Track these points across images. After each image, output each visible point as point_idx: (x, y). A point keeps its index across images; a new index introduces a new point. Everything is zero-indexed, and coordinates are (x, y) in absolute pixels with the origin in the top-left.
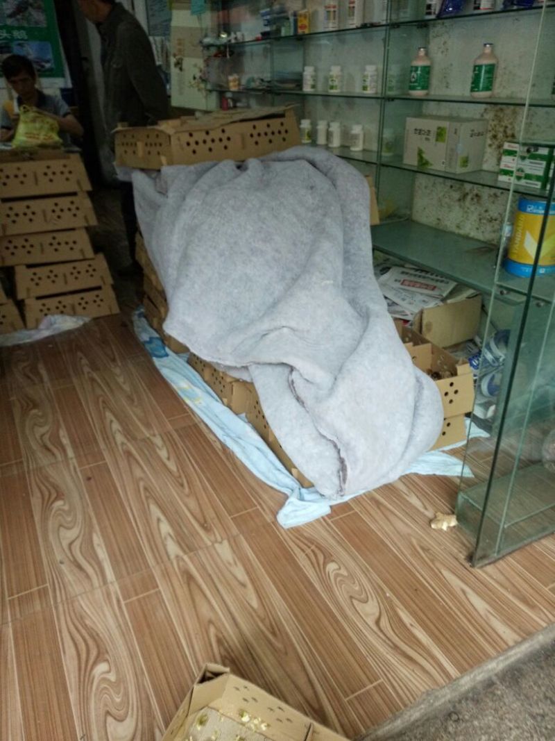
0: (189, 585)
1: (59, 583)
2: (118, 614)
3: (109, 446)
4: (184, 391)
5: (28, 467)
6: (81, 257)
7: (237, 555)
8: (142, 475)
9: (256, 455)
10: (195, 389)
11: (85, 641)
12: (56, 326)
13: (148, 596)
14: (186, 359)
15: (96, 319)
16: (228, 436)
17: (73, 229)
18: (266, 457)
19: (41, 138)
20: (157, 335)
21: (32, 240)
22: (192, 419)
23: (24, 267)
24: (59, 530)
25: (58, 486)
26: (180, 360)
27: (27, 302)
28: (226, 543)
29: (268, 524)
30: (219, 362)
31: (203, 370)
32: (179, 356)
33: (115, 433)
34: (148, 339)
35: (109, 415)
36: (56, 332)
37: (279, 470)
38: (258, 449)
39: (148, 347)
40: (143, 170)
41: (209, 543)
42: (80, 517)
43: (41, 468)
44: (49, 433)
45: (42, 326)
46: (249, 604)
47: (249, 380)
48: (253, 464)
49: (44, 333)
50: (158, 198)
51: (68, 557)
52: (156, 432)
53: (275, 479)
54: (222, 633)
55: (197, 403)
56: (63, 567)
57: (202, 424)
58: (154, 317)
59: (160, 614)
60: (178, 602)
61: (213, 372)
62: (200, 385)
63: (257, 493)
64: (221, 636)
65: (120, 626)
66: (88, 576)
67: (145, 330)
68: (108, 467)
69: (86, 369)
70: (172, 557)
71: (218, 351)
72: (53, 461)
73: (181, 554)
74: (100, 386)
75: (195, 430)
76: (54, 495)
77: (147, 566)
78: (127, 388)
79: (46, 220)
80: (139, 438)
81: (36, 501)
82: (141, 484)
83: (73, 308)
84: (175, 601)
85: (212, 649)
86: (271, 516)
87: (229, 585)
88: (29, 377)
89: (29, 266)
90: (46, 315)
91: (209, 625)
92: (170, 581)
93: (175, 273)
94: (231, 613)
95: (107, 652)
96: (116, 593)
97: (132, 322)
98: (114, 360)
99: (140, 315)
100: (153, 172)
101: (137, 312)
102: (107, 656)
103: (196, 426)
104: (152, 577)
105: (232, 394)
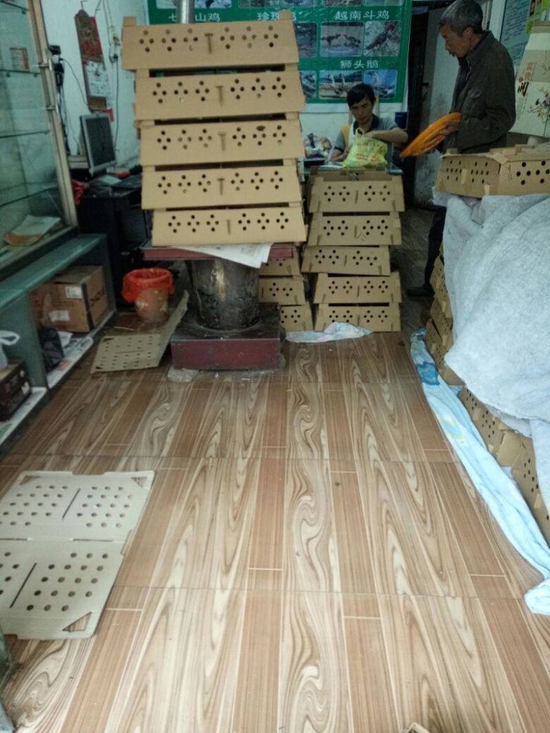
0: (410, 628)
1: (291, 572)
2: (337, 626)
3: (362, 458)
4: (447, 424)
5: (289, 456)
6: (378, 274)
7: (468, 619)
8: (387, 498)
9: (513, 518)
10: (460, 426)
11: (302, 637)
12: (339, 333)
13: (368, 621)
14: (457, 392)
15: (376, 333)
16: (486, 486)
17: (377, 246)
18: (526, 524)
19: (369, 160)
20: (432, 361)
21: (339, 252)
22: (451, 457)
23: (327, 275)
24: (302, 523)
25: (309, 482)
26: (450, 391)
27: (321, 306)
28: (459, 600)
29: (513, 600)
30: (497, 407)
31: (473, 408)
32: (450, 387)
33: (370, 447)
34: (422, 363)
35: (368, 429)
36: (338, 338)
37: (539, 544)
38: (518, 511)
39: (420, 371)
40: (461, 197)
41: (441, 594)
42: (322, 519)
43: (299, 460)
44: (313, 430)
45: (327, 331)
46: (472, 678)
47: (526, 434)
48: (509, 526)
49: (327, 337)
50: (472, 227)
51: (304, 551)
52: (410, 459)
53: (531, 552)
54: (435, 695)
55: (459, 441)
56: (298, 558)
57: (459, 464)
58: (434, 342)
59: (376, 644)
60: (396, 641)
61: (485, 413)
62: (466, 423)
63: (506, 560)
64: (433, 697)
65: (336, 638)
66: (317, 577)
67: (421, 354)
68: (357, 478)
69: (357, 379)
70: (400, 592)
71: (499, 395)
72: (311, 457)
73: (409, 592)
74: (366, 398)
75: (449, 469)
76: (304, 489)
77: (373, 591)
78: (391, 406)
79: (355, 236)
80: (392, 460)
81: (289, 489)
82: (385, 506)
83: (359, 319)
84: (393, 638)
85: (421, 708)
86: (518, 592)
87: (453, 646)
88: (306, 374)
89: (331, 275)
90: (333, 321)
91: (422, 680)
92: (393, 617)
93: (471, 306)
94: (449, 680)
95: (319, 658)
96: (339, 605)
97: (410, 343)
98: (384, 376)
99: (420, 338)
100: (472, 200)
101: (417, 334)
102: (318, 661)
103: (452, 464)
104: (375, 603)
105: (501, 443)
